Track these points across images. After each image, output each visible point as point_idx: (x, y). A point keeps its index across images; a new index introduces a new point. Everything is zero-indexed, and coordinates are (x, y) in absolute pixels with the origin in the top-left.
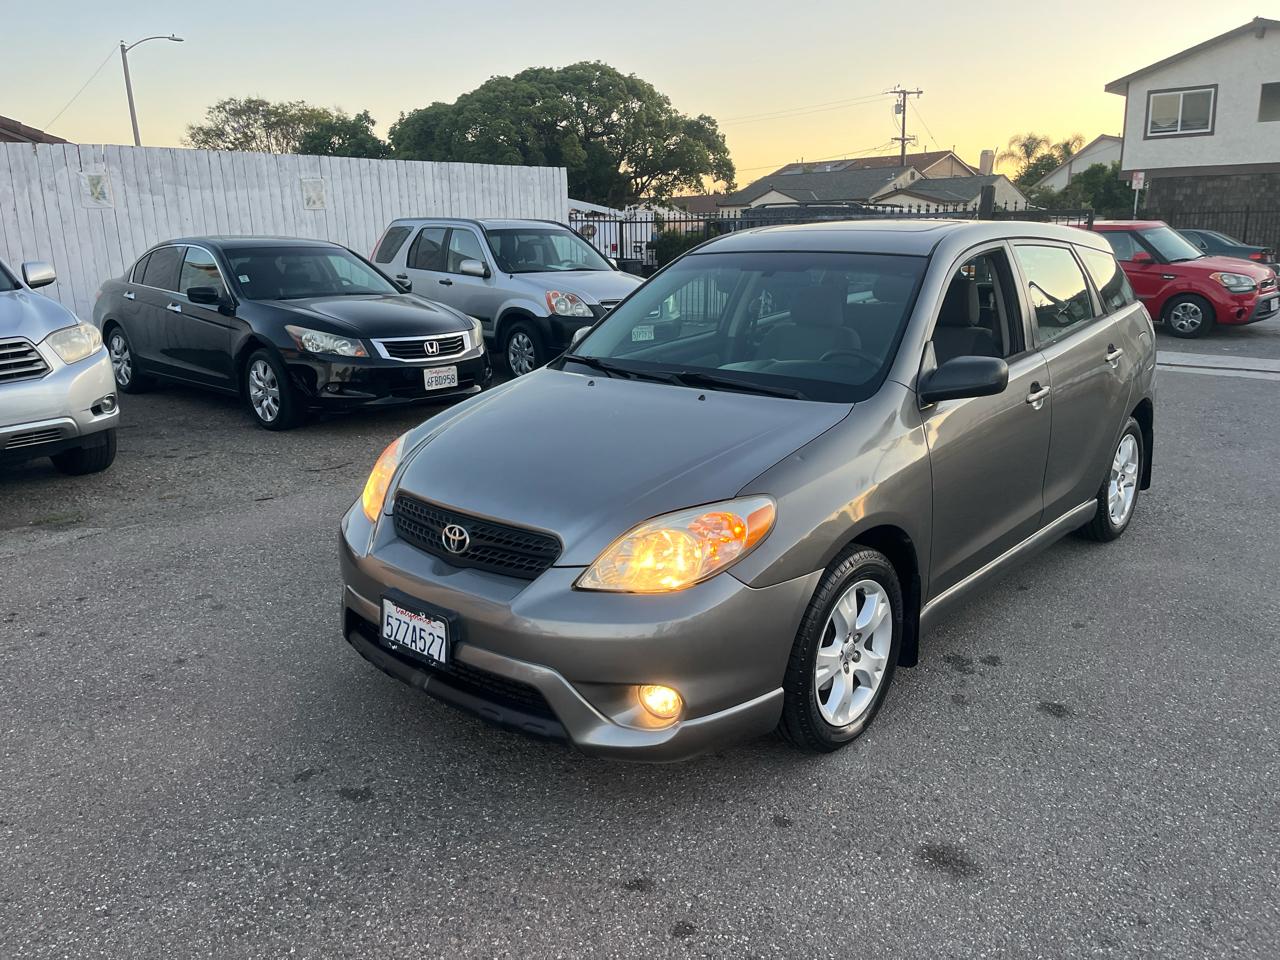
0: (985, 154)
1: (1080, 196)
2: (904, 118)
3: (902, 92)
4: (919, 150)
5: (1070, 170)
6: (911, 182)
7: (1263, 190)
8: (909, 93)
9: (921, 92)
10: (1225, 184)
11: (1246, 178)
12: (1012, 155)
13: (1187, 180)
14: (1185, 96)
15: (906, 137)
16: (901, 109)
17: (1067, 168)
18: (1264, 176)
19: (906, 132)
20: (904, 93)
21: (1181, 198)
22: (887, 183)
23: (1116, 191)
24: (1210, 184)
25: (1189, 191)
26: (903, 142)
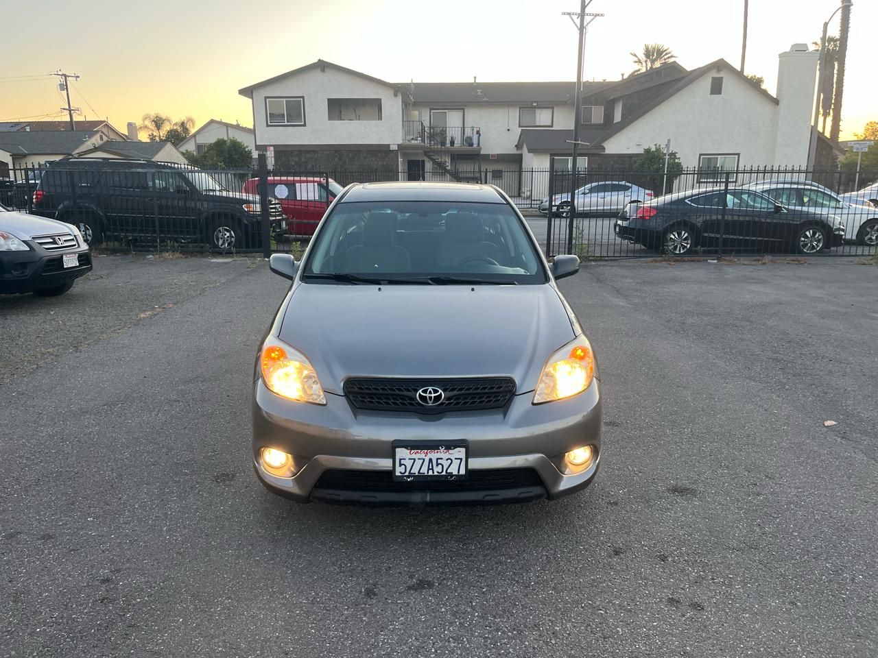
0: (130, 125)
1: (215, 159)
2: (68, 94)
3: (63, 75)
4: (81, 119)
5: (195, 141)
6: (101, 142)
7: (336, 159)
8: (69, 76)
9: (79, 77)
10: (316, 156)
11: (328, 152)
12: (146, 127)
13: (295, 153)
14: (286, 101)
15: (72, 108)
16: (64, 87)
17: (193, 139)
18: (336, 152)
19: (71, 105)
20: (66, 76)
21: (293, 163)
22: (84, 142)
23: (235, 157)
24: (308, 155)
25: (297, 159)
26: (70, 111)
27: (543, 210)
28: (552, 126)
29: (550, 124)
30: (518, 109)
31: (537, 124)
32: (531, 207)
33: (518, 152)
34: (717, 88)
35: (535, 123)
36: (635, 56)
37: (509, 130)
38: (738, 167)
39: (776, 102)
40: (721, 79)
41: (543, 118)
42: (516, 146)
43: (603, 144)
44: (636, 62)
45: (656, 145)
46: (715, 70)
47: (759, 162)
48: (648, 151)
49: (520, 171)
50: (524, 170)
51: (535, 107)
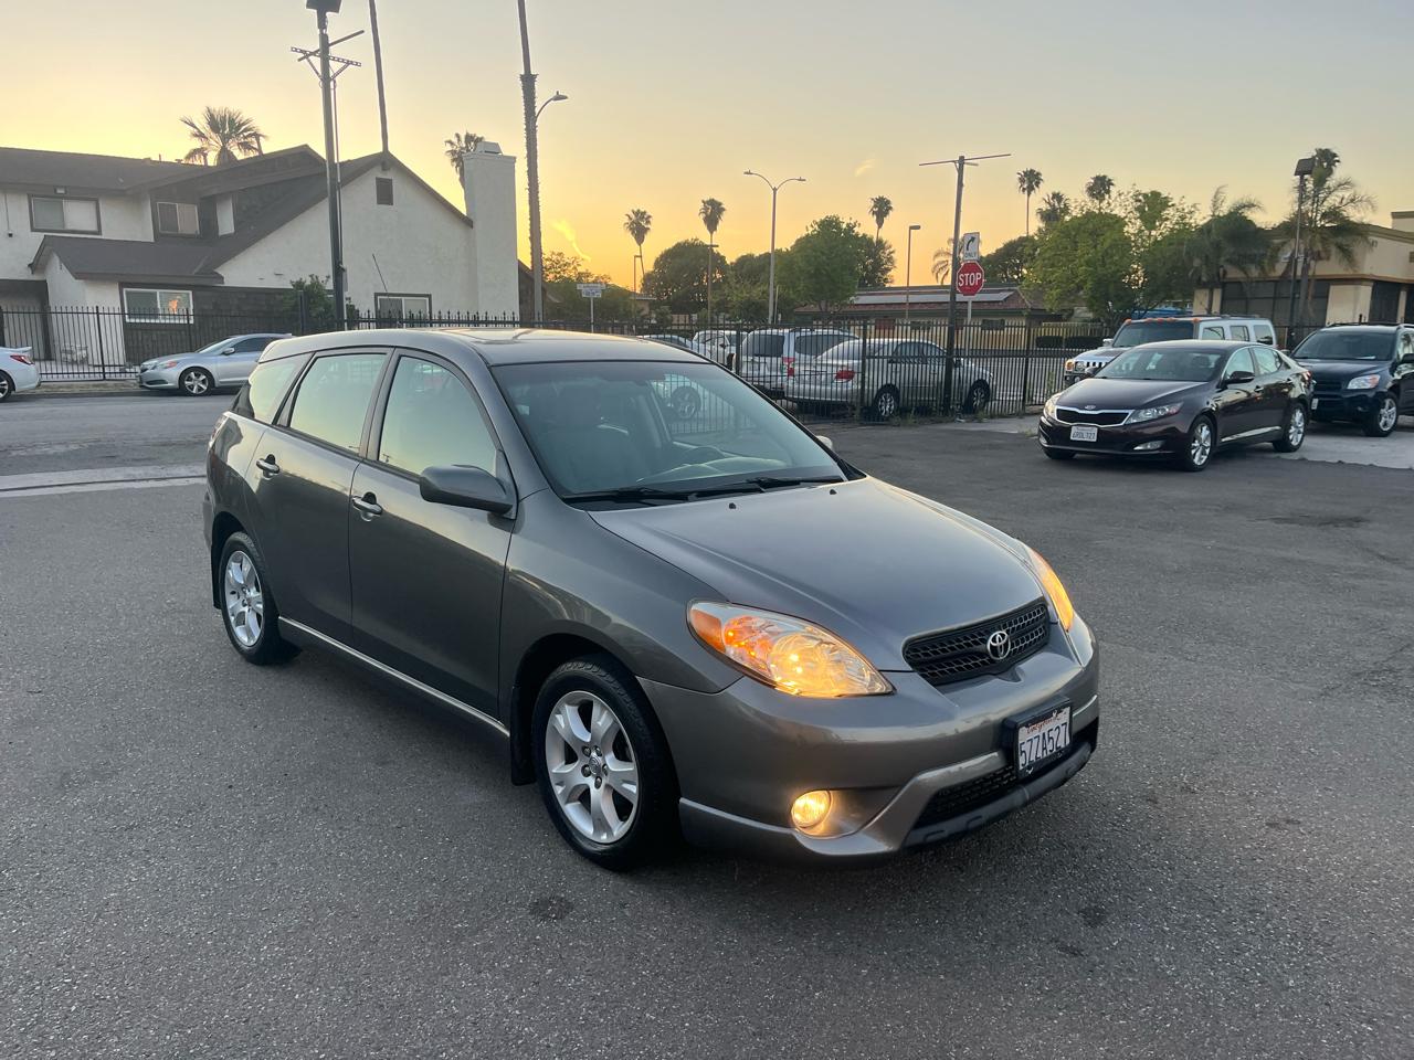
27: (148, 383)
28: (99, 232)
29: (94, 228)
30: (26, 197)
31: (69, 227)
32: (104, 379)
33: (36, 277)
34: (385, 195)
35: (64, 226)
36: (192, 125)
37: (10, 235)
38: (430, 312)
39: (467, 222)
40: (389, 182)
41: (78, 217)
42: (30, 265)
43: (216, 270)
44: (196, 135)
45: (311, 276)
46: (380, 168)
47: (459, 307)
48: (299, 285)
49: (45, 314)
50: (53, 310)
51: (62, 197)
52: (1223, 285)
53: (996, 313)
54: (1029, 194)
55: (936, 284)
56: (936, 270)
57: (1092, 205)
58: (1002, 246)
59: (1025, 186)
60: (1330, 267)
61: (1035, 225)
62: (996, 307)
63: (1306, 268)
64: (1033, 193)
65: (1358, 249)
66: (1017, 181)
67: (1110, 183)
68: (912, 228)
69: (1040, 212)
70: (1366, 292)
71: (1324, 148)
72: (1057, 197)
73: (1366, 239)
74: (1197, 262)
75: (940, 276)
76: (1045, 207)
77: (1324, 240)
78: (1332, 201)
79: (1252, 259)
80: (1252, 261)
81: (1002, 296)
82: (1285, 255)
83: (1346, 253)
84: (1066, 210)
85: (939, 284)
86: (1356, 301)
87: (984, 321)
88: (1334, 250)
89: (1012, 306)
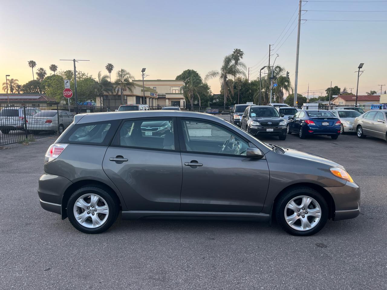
52: (103, 96)
53: (37, 102)
54: (33, 68)
55: (5, 93)
56: (4, 89)
57: (53, 73)
58: (28, 82)
59: (31, 65)
60: (127, 92)
61: (36, 77)
62: (36, 100)
63: (122, 93)
64: (34, 67)
65: (132, 88)
66: (28, 64)
67: (56, 67)
68: (7, 76)
69: (37, 73)
70: (135, 98)
71: (110, 63)
72: (42, 69)
73: (134, 86)
74: (96, 90)
75: (6, 90)
76: (38, 72)
77: (125, 86)
78: (126, 77)
79: (109, 90)
80: (110, 91)
81: (37, 97)
82: (117, 89)
83: (130, 89)
84: (45, 73)
85: (6, 93)
86: (133, 100)
87: (33, 104)
88: (127, 89)
89: (41, 100)
